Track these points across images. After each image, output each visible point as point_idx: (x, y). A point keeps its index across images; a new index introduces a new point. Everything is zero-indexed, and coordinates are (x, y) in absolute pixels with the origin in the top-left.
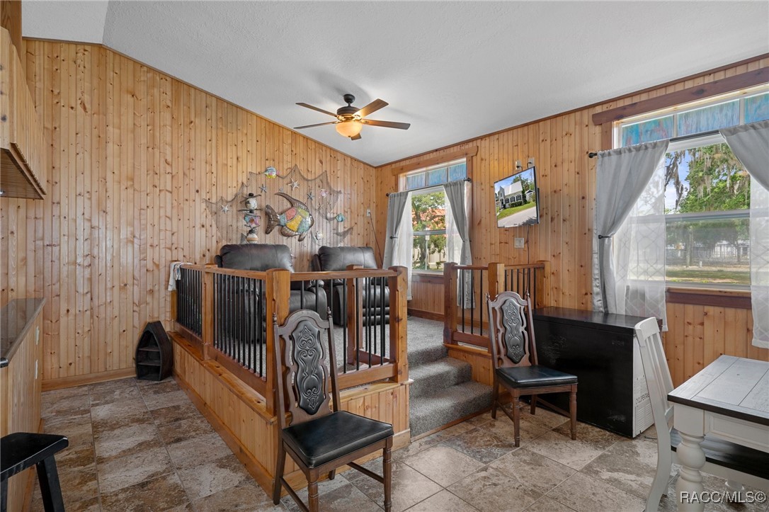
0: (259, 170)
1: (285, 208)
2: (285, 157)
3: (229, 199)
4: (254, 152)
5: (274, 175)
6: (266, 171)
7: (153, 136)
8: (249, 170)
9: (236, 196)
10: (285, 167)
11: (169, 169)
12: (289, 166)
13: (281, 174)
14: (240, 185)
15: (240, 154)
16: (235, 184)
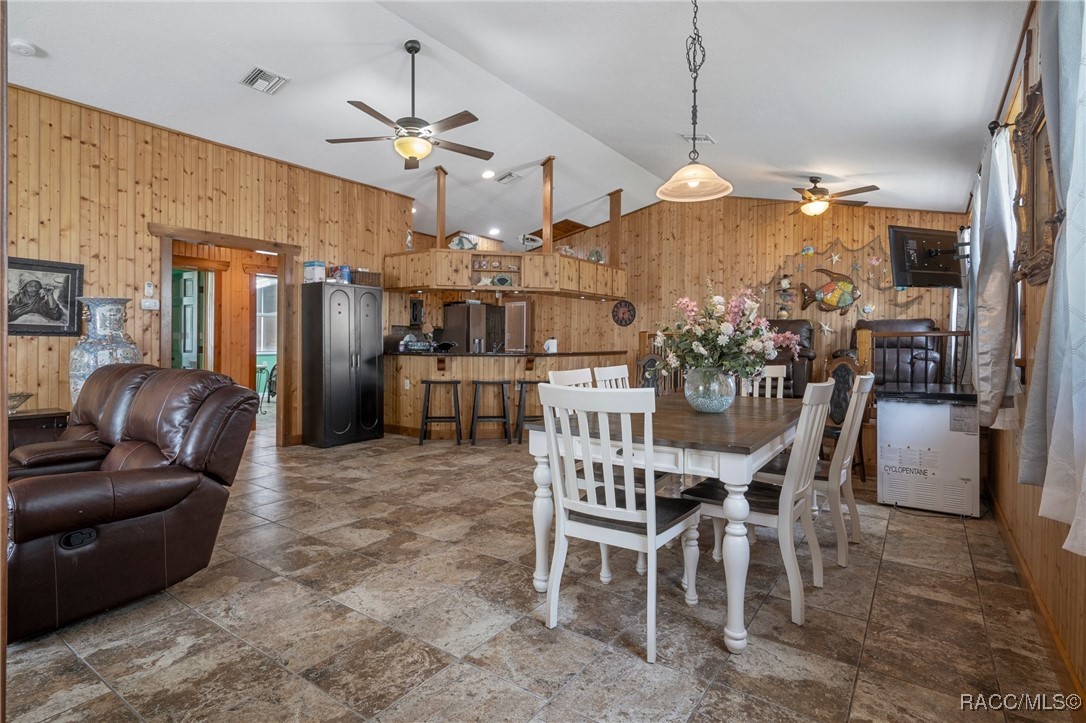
0: (796, 252)
1: (824, 283)
2: (825, 234)
3: (768, 282)
4: (792, 238)
5: (811, 252)
6: (803, 251)
7: (712, 244)
8: (786, 253)
9: (774, 278)
10: (825, 242)
11: (721, 266)
12: (830, 240)
13: (820, 251)
14: (777, 268)
15: (777, 241)
16: (773, 269)
